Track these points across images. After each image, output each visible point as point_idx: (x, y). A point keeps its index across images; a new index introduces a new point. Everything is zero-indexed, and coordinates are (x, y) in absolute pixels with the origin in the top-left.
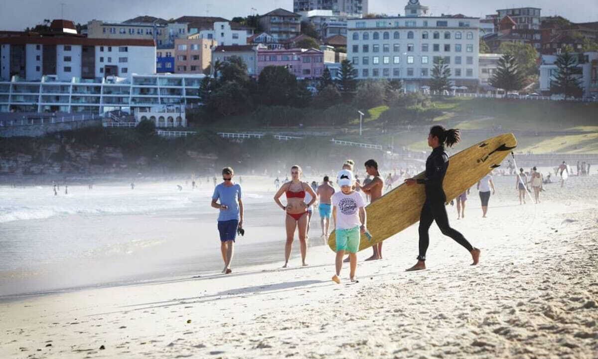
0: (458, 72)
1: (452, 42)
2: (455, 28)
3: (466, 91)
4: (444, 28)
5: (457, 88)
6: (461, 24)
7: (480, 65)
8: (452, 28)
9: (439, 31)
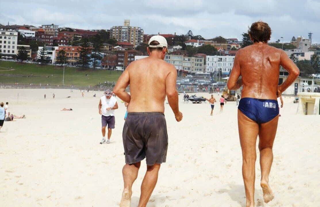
0: (5, 51)
1: (7, 40)
2: (8, 35)
3: (12, 59)
4: (4, 35)
5: (8, 57)
6: (11, 34)
7: (17, 49)
8: (7, 35)
9: (2, 36)
